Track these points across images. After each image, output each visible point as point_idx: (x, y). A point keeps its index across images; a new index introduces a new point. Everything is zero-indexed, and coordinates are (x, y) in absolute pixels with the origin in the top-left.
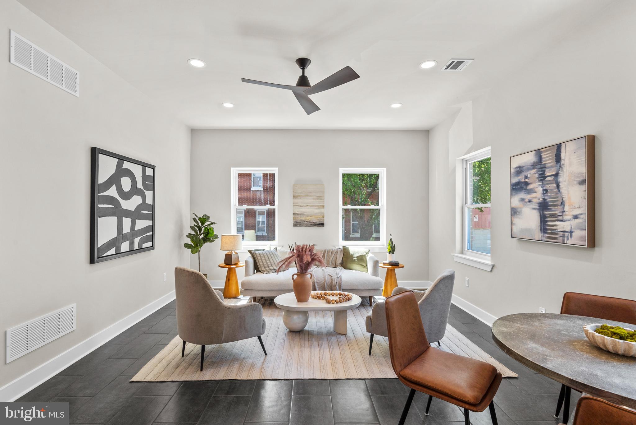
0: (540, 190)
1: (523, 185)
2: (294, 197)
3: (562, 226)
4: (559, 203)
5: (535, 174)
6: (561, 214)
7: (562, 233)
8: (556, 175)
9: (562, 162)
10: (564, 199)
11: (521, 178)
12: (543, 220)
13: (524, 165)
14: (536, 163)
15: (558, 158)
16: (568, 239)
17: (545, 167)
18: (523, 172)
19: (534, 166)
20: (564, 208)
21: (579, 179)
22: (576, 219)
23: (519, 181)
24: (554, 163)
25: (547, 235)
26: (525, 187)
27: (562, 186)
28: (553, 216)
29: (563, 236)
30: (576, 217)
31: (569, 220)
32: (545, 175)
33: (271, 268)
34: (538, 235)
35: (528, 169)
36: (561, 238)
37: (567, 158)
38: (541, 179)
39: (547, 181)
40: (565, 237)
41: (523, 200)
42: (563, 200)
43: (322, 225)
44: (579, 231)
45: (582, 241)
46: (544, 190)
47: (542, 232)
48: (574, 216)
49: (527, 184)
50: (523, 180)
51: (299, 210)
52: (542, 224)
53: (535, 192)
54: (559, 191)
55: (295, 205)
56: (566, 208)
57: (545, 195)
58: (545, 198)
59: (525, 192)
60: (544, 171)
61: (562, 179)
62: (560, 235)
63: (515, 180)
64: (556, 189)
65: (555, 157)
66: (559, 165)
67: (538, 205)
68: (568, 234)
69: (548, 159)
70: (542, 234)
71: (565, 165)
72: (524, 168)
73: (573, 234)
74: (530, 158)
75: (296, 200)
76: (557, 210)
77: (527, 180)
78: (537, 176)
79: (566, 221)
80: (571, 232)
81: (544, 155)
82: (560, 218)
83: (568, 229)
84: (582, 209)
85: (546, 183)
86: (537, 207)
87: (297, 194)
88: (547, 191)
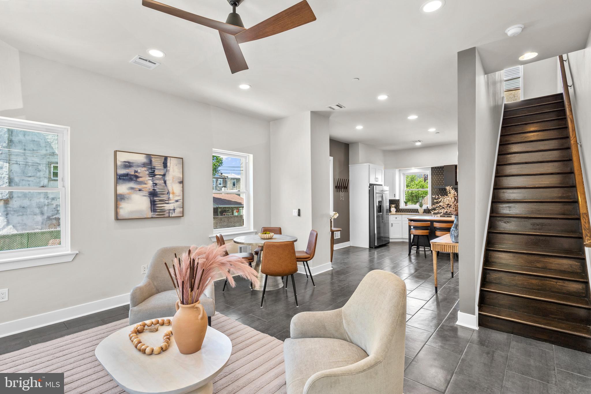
0: (151, 183)
1: (132, 177)
3: (167, 207)
4: (166, 192)
5: (146, 171)
6: (167, 199)
7: (168, 211)
8: (164, 175)
9: (168, 169)
10: (169, 190)
11: (131, 171)
12: (153, 203)
13: (134, 162)
14: (146, 163)
15: (165, 165)
16: (172, 214)
17: (155, 168)
18: (133, 167)
19: (144, 165)
20: (169, 196)
21: (179, 180)
22: (177, 202)
23: (127, 173)
24: (162, 168)
25: (157, 213)
26: (135, 179)
27: (168, 182)
28: (161, 201)
29: (169, 213)
30: (177, 201)
31: (173, 203)
32: (155, 174)
34: (150, 214)
35: (138, 166)
36: (168, 214)
37: (171, 167)
38: (151, 175)
39: (156, 178)
40: (170, 213)
41: (132, 188)
42: (168, 191)
44: (179, 208)
45: (180, 214)
46: (153, 183)
47: (153, 212)
48: (176, 200)
49: (137, 177)
50: (133, 173)
52: (153, 206)
53: (146, 184)
54: (166, 185)
56: (171, 196)
57: (155, 187)
58: (155, 189)
59: (135, 182)
60: (154, 171)
61: (168, 178)
62: (167, 212)
63: (121, 171)
64: (163, 184)
65: (163, 164)
66: (166, 169)
67: (148, 193)
68: (172, 211)
69: (157, 164)
70: (153, 213)
71: (170, 171)
72: (134, 164)
73: (175, 210)
74: (142, 159)
76: (164, 197)
77: (136, 174)
78: (147, 173)
79: (171, 203)
80: (174, 210)
81: (153, 160)
82: (167, 202)
83: (172, 208)
84: (180, 197)
85: (156, 179)
86: (148, 195)
88: (156, 184)
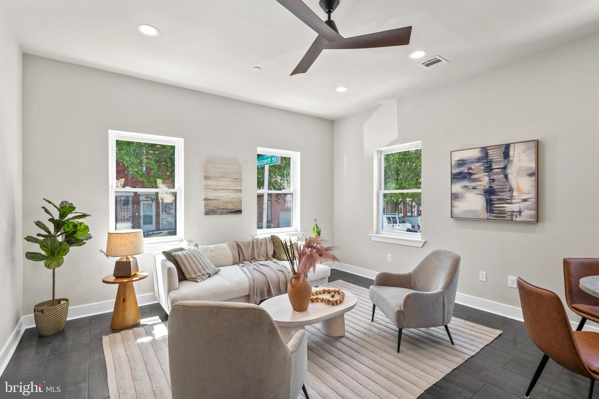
0: (487, 179)
1: (466, 175)
2: (206, 178)
3: (508, 207)
4: (508, 189)
5: (481, 166)
6: (509, 198)
7: (510, 213)
8: (505, 168)
9: (511, 159)
10: (513, 187)
11: (464, 169)
12: (489, 204)
13: (468, 159)
14: (482, 157)
15: (506, 155)
16: (516, 217)
17: (492, 162)
18: (467, 164)
19: (479, 160)
20: (512, 193)
21: (528, 172)
22: (525, 202)
23: (461, 171)
24: (502, 159)
25: (494, 215)
26: (468, 177)
27: (510, 176)
28: (499, 200)
29: (512, 215)
30: (525, 200)
31: (517, 203)
32: (492, 168)
33: (204, 272)
34: (484, 215)
35: (472, 162)
36: (510, 217)
37: (516, 155)
38: (488, 170)
39: (494, 172)
40: (514, 216)
41: (466, 187)
42: (511, 187)
43: (240, 212)
44: (528, 210)
45: (531, 218)
46: (490, 179)
47: (488, 212)
48: (523, 200)
49: (471, 174)
50: (466, 171)
51: (212, 195)
52: (489, 206)
53: (480, 181)
54: (508, 181)
55: (207, 188)
56: (515, 194)
57: (492, 183)
58: (492, 185)
59: (468, 180)
60: (491, 165)
61: (511, 171)
62: (508, 214)
63: (456, 171)
64: (504, 179)
65: (503, 154)
66: (507, 160)
67: (484, 191)
68: (517, 213)
69: (495, 156)
70: (489, 214)
71: (514, 161)
72: (468, 161)
73: (522, 213)
74: (476, 153)
75: (209, 182)
76: (505, 195)
77: (470, 171)
78: (482, 168)
79: (515, 203)
80: (520, 212)
81: (490, 152)
82: (509, 201)
83: (517, 209)
84: (532, 194)
85: (494, 174)
86: (483, 193)
87: (209, 175)
88: (493, 180)
